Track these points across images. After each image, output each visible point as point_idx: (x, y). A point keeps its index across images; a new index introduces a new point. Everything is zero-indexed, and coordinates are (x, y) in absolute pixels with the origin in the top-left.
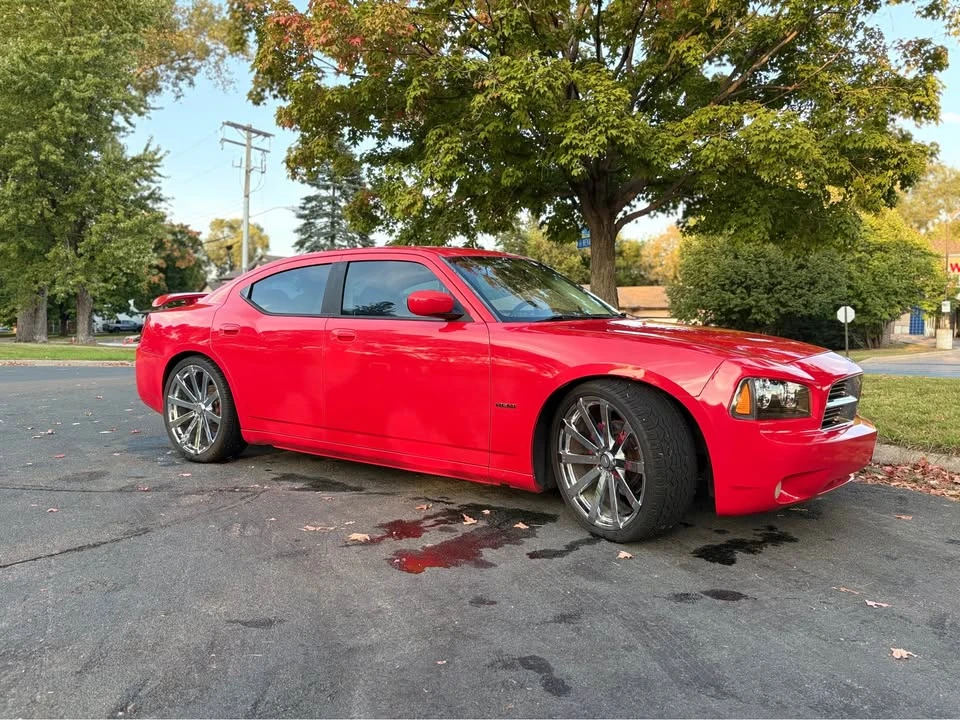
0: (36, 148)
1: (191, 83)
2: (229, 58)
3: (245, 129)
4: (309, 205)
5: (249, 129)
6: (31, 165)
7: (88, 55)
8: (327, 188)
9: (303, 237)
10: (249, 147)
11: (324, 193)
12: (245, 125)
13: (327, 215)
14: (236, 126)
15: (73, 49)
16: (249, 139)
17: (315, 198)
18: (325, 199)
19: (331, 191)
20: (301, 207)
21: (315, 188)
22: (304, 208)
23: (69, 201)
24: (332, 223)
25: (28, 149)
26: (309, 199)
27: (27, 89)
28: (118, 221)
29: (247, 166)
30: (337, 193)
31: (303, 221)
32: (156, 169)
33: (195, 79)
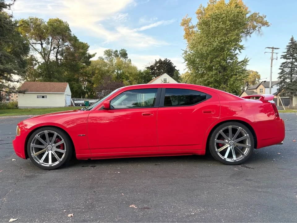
0: (220, 62)
1: (250, 36)
2: (262, 27)
3: (271, 48)
4: (283, 65)
5: (273, 48)
6: (219, 66)
7: (233, 38)
8: (289, 59)
9: (281, 75)
10: (273, 53)
11: (289, 61)
12: (272, 47)
13: (289, 67)
14: (269, 48)
15: (229, 37)
16: (273, 50)
17: (286, 62)
18: (289, 63)
19: (291, 60)
20: (280, 66)
21: (286, 60)
22: (282, 66)
23: (226, 74)
24: (291, 70)
25: (218, 63)
26: (283, 63)
27: (219, 49)
28: (237, 78)
29: (272, 58)
30: (294, 60)
31: (281, 70)
32: (247, 63)
33: (251, 35)
